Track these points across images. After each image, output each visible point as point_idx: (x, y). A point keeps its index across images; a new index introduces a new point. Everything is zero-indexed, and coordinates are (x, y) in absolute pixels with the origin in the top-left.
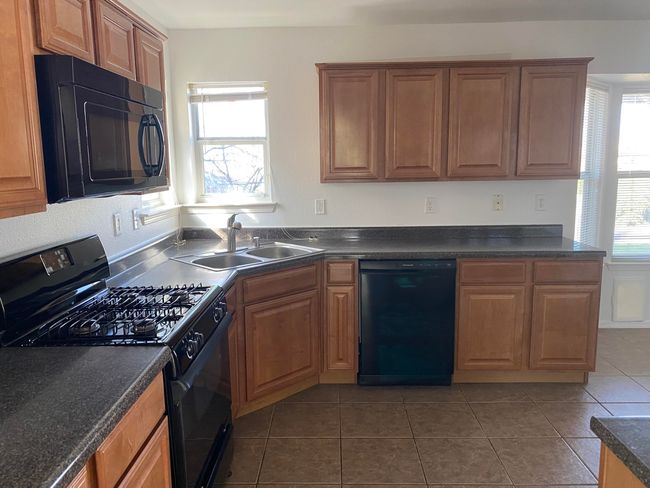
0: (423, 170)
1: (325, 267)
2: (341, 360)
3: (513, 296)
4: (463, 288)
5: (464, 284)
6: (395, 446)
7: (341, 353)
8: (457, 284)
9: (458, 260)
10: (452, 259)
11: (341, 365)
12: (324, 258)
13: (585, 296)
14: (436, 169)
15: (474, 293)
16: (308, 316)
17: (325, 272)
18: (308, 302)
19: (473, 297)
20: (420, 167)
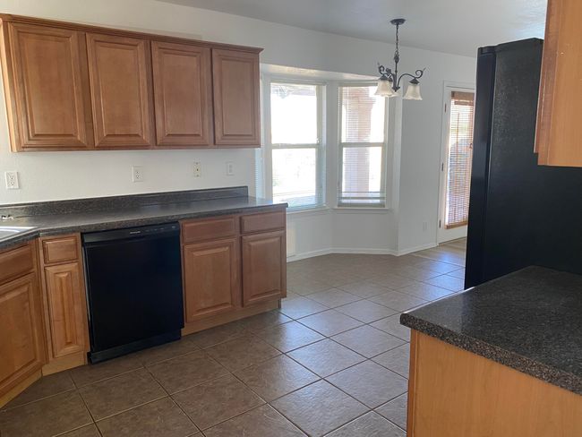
0: (133, 139)
1: (41, 245)
2: (69, 344)
3: (227, 248)
4: (187, 247)
5: (188, 244)
6: (156, 409)
7: (69, 336)
8: (181, 245)
9: (181, 222)
10: (176, 222)
11: (70, 349)
12: (37, 237)
13: (277, 239)
14: (147, 137)
15: (197, 250)
16: (27, 304)
17: (41, 251)
18: (25, 289)
19: (196, 254)
20: (130, 135)
